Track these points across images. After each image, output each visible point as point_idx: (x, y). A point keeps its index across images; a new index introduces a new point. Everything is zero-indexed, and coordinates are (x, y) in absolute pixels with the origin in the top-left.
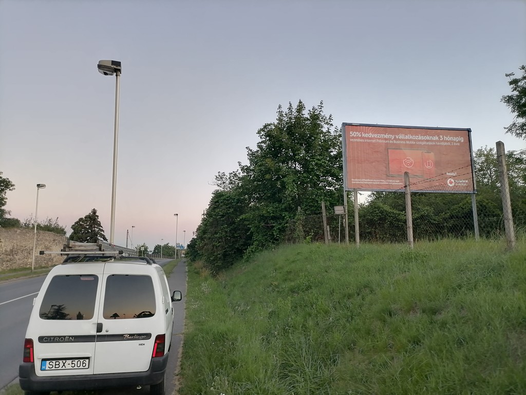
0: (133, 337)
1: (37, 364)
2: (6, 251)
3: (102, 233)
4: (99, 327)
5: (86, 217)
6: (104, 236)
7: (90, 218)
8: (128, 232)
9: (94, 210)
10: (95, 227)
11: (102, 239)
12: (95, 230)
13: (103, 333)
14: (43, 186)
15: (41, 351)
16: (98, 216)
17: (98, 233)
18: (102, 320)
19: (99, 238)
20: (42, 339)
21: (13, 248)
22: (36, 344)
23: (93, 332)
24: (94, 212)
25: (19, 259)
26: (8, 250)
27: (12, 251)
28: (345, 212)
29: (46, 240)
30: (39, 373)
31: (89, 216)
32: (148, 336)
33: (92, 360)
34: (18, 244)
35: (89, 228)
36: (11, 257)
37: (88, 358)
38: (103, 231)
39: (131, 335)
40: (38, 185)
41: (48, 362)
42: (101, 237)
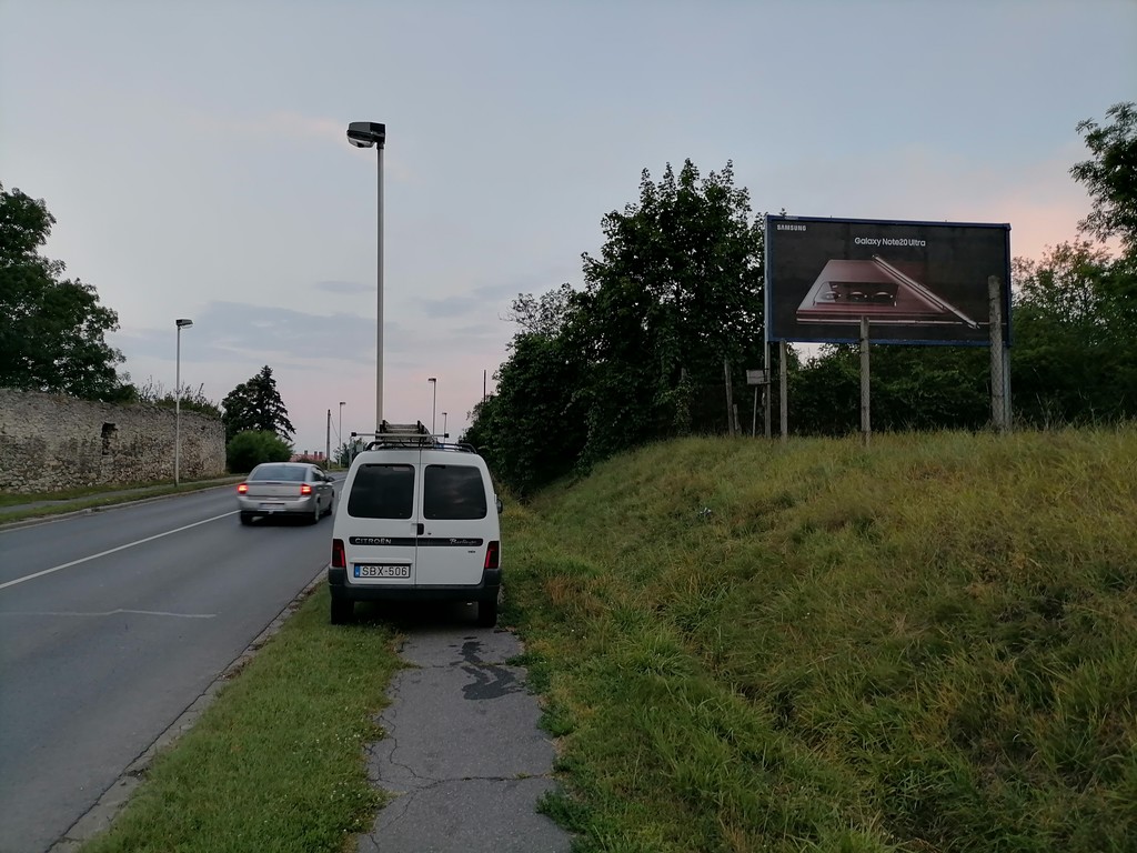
0: (460, 542)
1: (350, 570)
2: (124, 447)
3: (284, 415)
4: (420, 529)
5: (250, 384)
6: (288, 421)
7: (258, 385)
8: (329, 415)
9: (266, 368)
10: (269, 404)
11: (283, 428)
12: (269, 410)
13: (425, 535)
14: (188, 322)
15: (353, 554)
16: (274, 382)
17: (276, 416)
18: (423, 520)
19: (279, 425)
20: (353, 540)
21: (136, 442)
22: (348, 546)
23: (414, 534)
24: (267, 372)
25: (146, 463)
26: (128, 445)
27: (133, 447)
28: (765, 380)
29: (190, 428)
30: (353, 580)
31: (257, 380)
32: (479, 542)
33: (413, 567)
34: (144, 433)
35: (257, 406)
36: (133, 458)
37: (409, 565)
38: (286, 412)
39: (458, 540)
40: (180, 323)
41: (362, 567)
42: (282, 424)
